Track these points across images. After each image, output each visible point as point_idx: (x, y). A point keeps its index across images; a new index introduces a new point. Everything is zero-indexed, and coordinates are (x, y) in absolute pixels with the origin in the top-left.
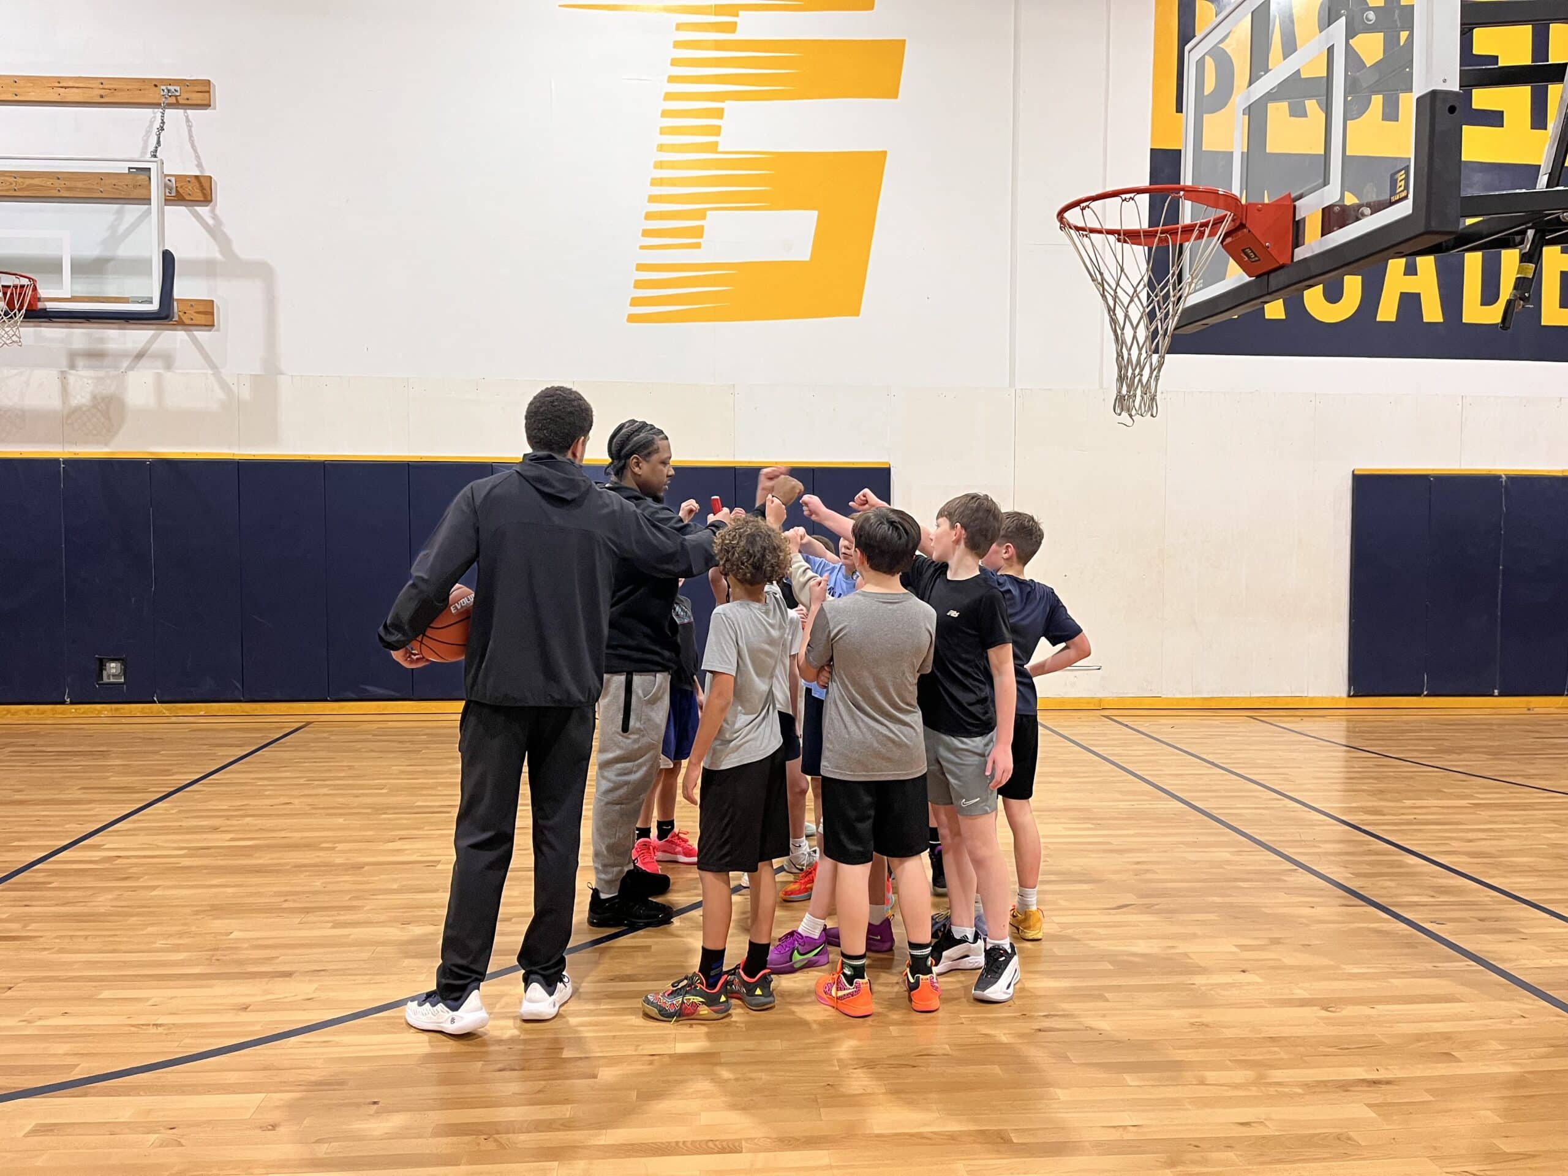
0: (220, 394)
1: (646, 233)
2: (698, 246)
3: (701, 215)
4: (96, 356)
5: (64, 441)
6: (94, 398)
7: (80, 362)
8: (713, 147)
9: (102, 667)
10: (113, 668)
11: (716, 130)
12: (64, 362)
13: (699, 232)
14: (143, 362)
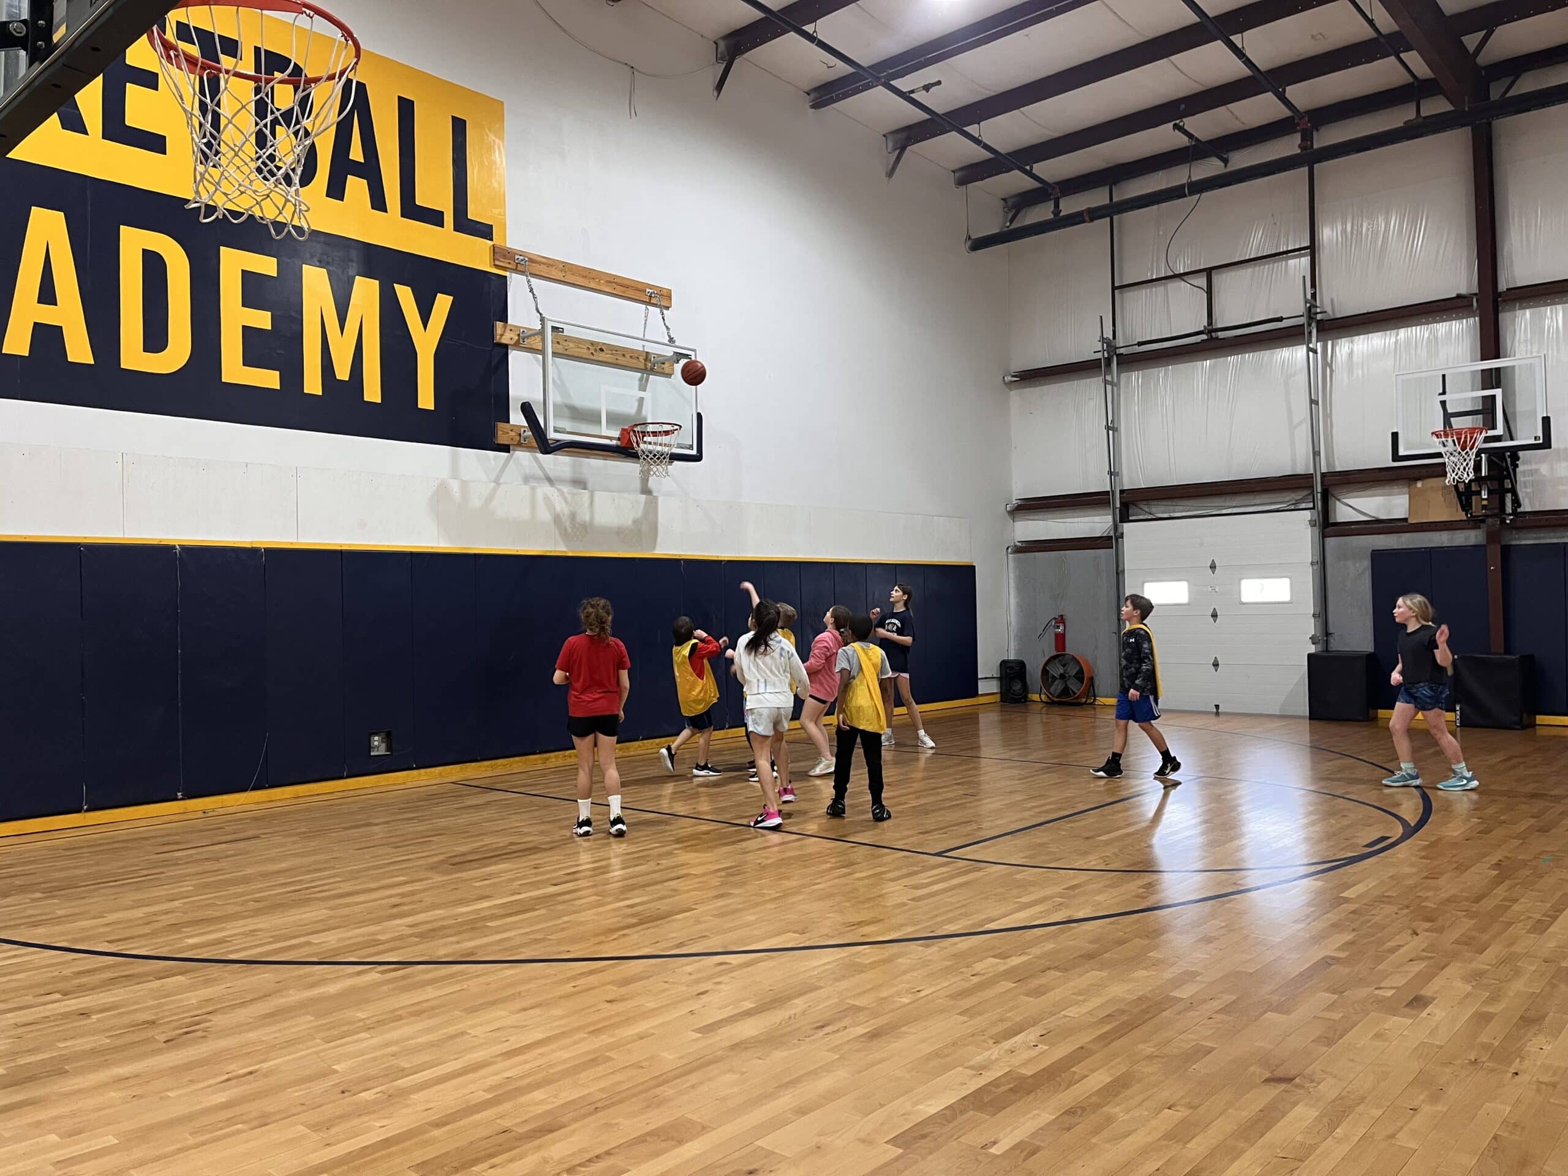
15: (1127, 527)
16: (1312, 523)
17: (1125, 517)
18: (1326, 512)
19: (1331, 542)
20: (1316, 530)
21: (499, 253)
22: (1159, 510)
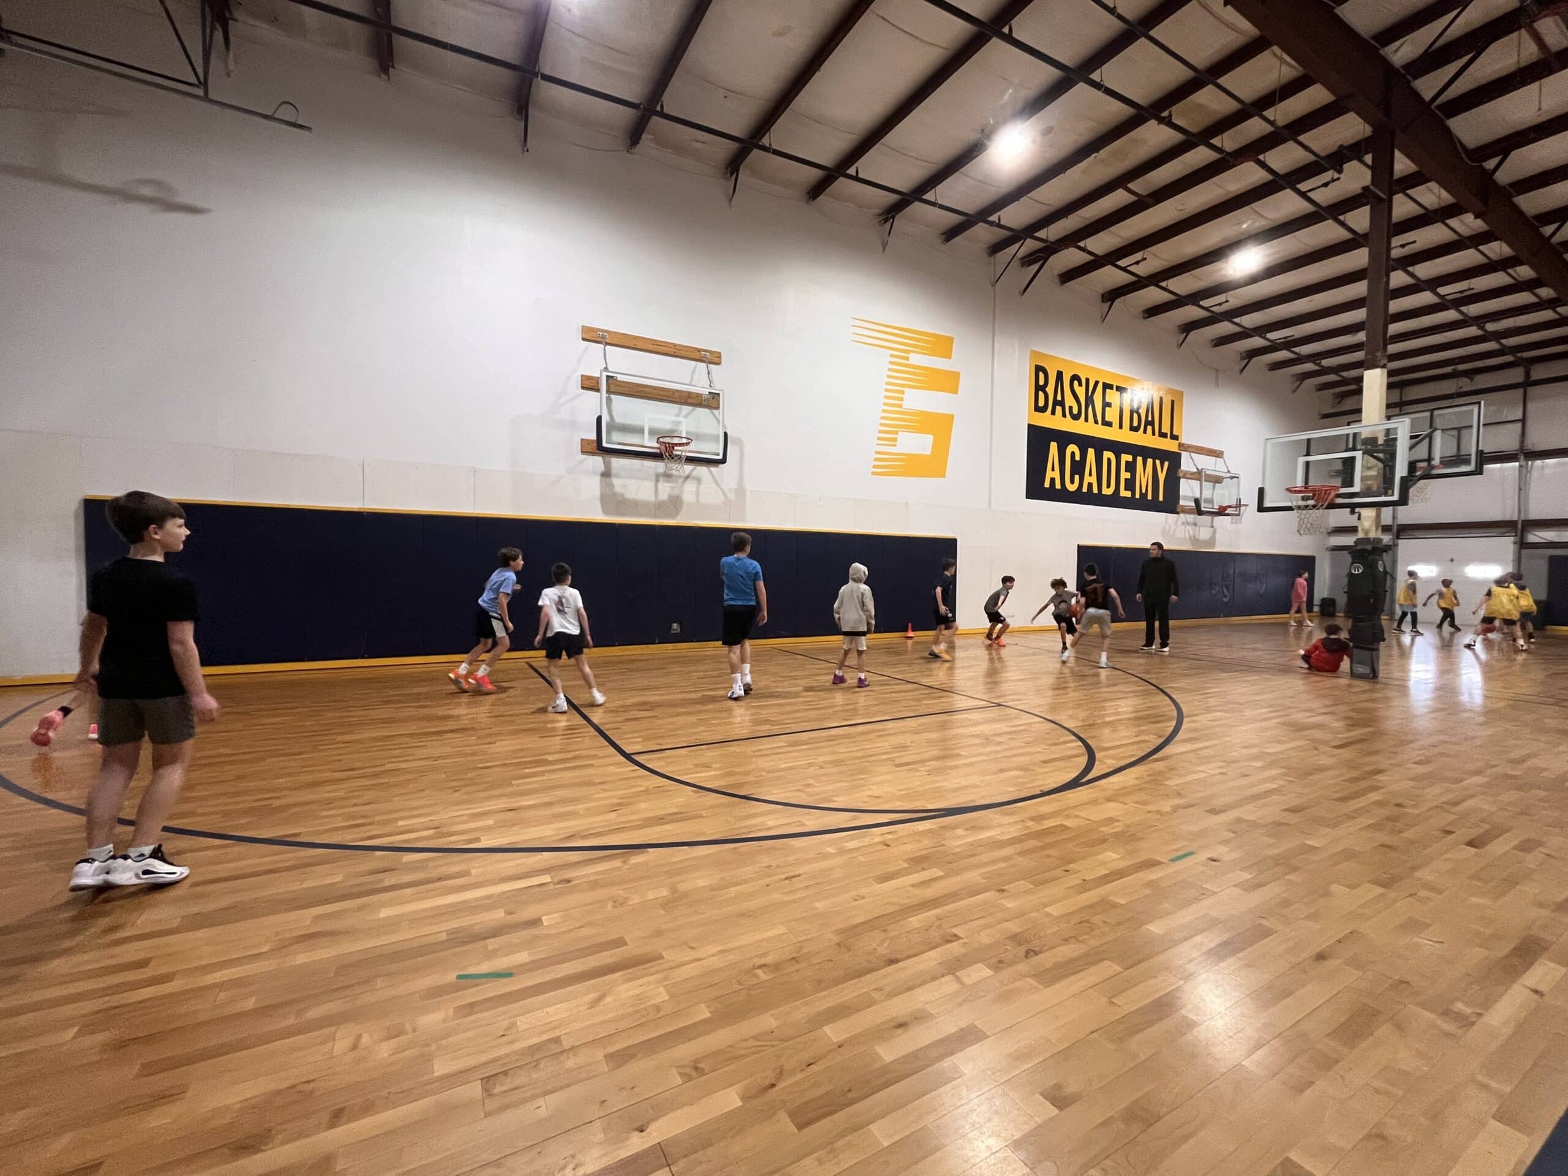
0: (722, 498)
1: (879, 439)
2: (895, 445)
3: (896, 433)
4: (668, 476)
5: (656, 516)
6: (670, 496)
7: (661, 479)
8: (900, 406)
9: (670, 627)
10: (675, 626)
11: (902, 399)
12: (654, 478)
13: (895, 440)
14: (689, 480)
15: (1400, 541)
16: (1515, 543)
17: (1398, 537)
18: (1522, 537)
19: (1524, 552)
20: (1517, 546)
21: (1180, 445)
22: (1417, 534)
